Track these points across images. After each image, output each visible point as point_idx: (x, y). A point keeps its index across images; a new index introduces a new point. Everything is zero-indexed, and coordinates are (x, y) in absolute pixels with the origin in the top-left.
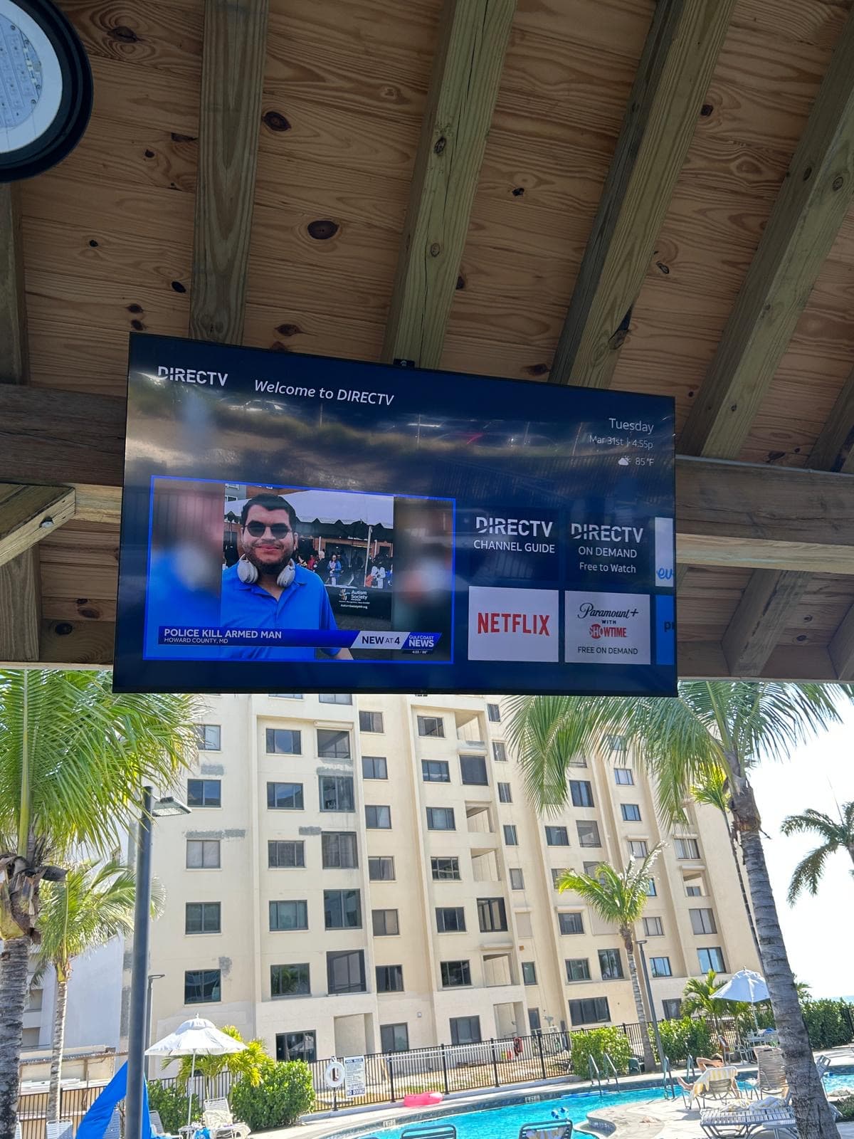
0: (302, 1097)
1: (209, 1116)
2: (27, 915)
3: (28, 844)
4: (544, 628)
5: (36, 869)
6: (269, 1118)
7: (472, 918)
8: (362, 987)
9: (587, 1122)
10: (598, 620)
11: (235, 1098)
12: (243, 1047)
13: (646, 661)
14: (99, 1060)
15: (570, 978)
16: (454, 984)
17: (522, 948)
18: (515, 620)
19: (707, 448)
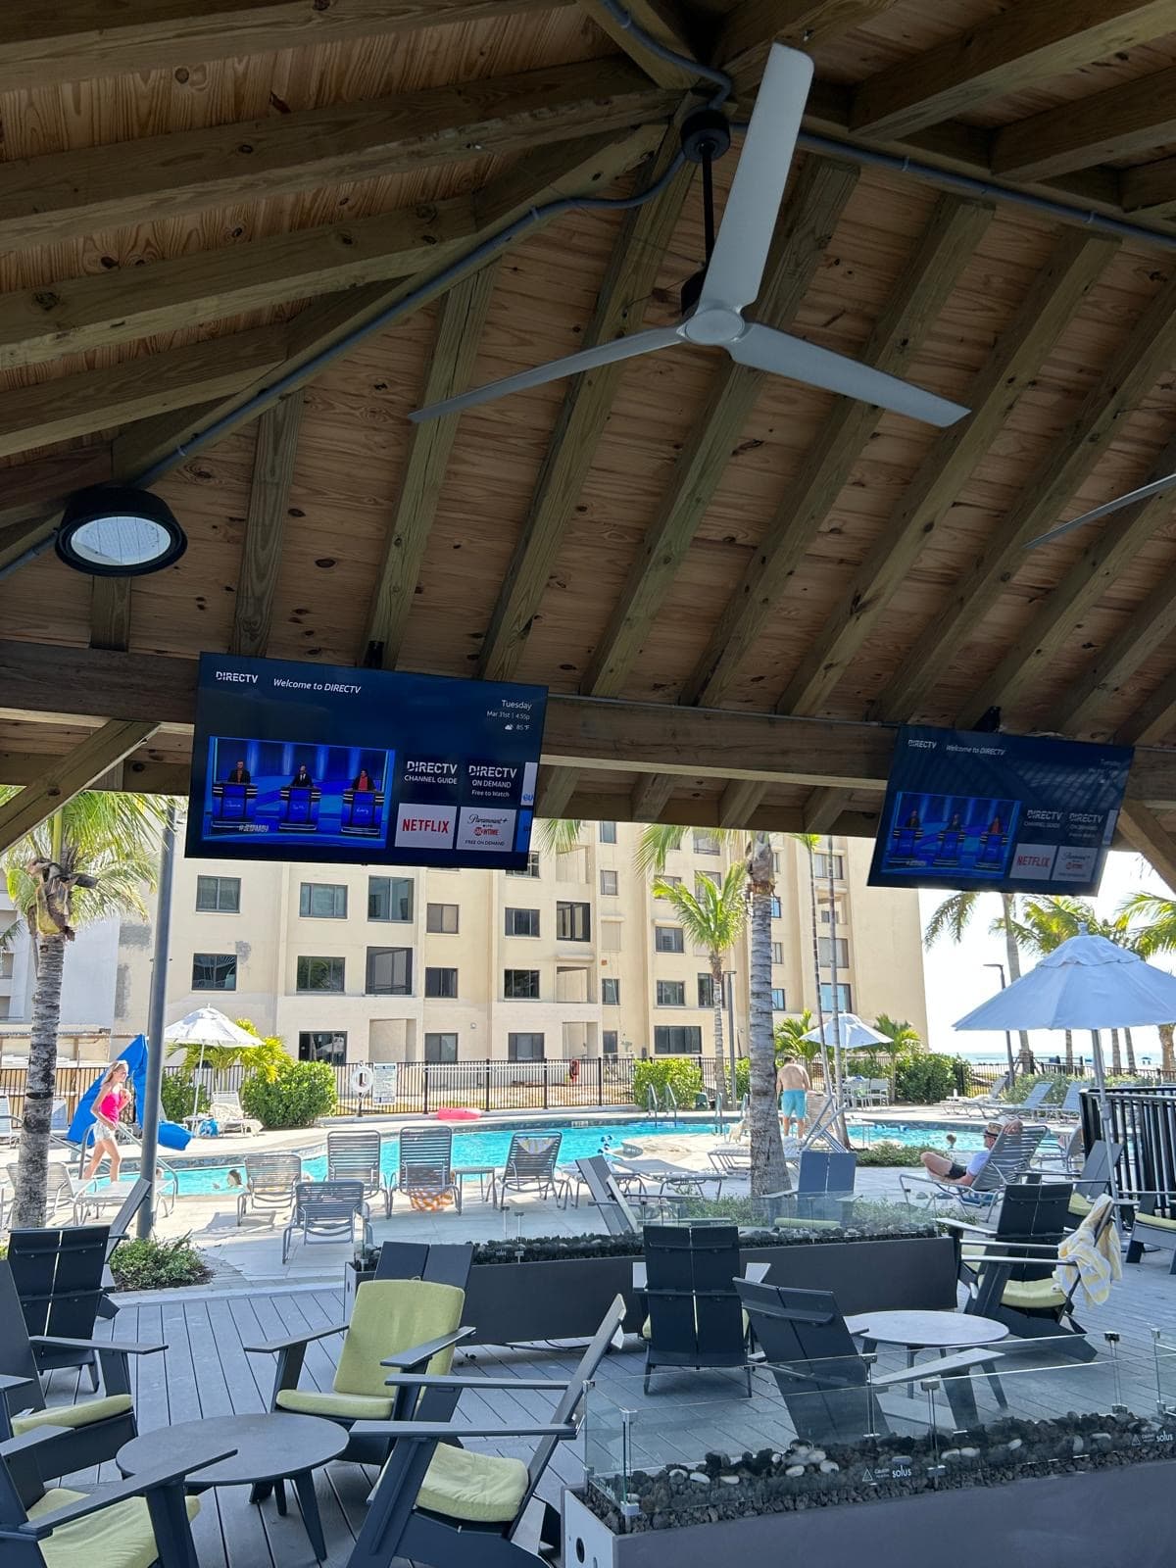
0: (323, 1098)
1: (217, 1109)
2: (62, 915)
3: (62, 852)
4: (445, 829)
5: (69, 876)
6: (284, 1117)
7: (548, 923)
8: (408, 990)
9: (622, 1148)
10: (480, 824)
11: (246, 1093)
12: (258, 1042)
13: (509, 849)
14: (92, 1040)
15: (660, 1001)
16: (517, 995)
17: (604, 963)
18: (426, 824)
19: (594, 692)
